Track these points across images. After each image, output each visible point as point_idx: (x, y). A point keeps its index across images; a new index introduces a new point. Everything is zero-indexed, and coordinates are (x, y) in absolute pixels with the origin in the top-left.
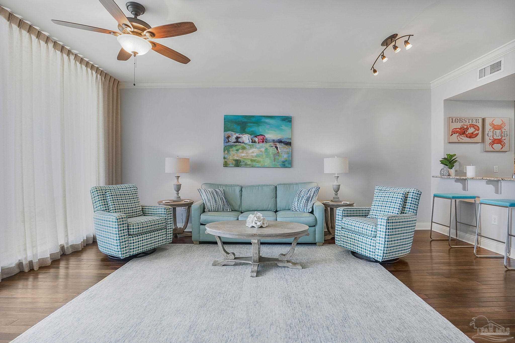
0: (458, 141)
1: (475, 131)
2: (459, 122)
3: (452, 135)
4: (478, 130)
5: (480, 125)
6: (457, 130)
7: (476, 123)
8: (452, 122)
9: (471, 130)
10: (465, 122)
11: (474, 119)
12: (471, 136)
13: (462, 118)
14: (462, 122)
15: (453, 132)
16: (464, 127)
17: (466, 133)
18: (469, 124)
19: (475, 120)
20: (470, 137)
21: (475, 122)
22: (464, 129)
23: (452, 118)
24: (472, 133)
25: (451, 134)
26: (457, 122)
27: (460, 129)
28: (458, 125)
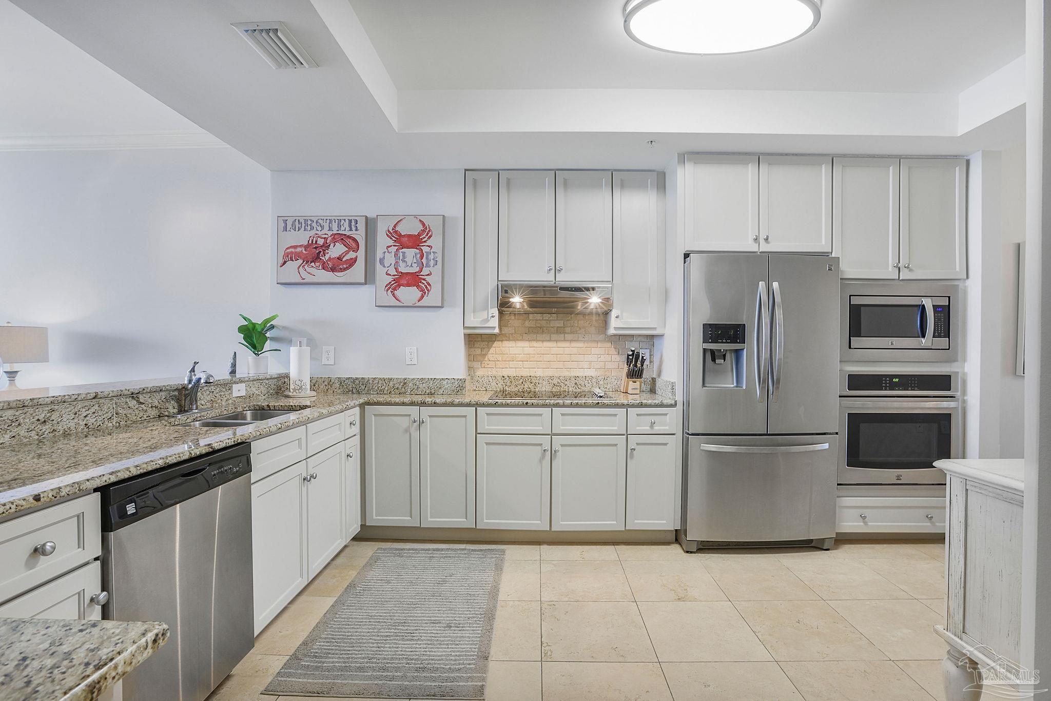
0: (299, 280)
1: (347, 252)
2: (303, 229)
3: (285, 263)
4: (356, 250)
5: (360, 236)
6: (299, 250)
7: (351, 230)
8: (285, 229)
9: (336, 250)
10: (319, 228)
11: (345, 220)
12: (337, 266)
13: (312, 218)
14: (312, 228)
15: (286, 255)
16: (316, 241)
17: (323, 258)
18: (330, 233)
19: (346, 224)
20: (333, 270)
21: (348, 228)
22: (316, 248)
23: (286, 218)
24: (339, 258)
25: (281, 261)
26: (297, 229)
27: (306, 247)
28: (302, 238)
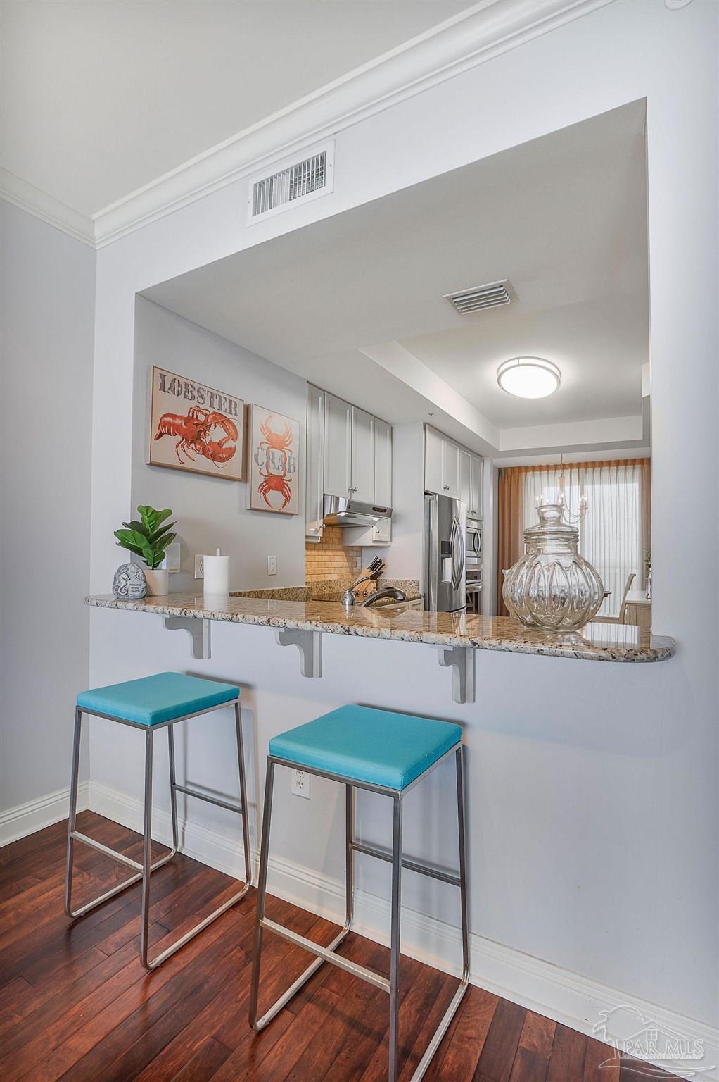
1: (227, 439)
2: (183, 393)
3: (160, 435)
4: (235, 439)
5: (239, 422)
6: (178, 421)
7: (231, 413)
8: (162, 388)
9: (216, 434)
10: (201, 401)
11: (225, 398)
12: (217, 453)
13: (194, 385)
14: (193, 398)
15: (163, 424)
16: (197, 416)
17: (204, 440)
18: (211, 410)
19: (227, 404)
20: (214, 457)
21: (228, 411)
22: (197, 424)
23: (164, 373)
24: (220, 445)
25: (156, 432)
26: (176, 393)
27: (187, 420)
28: (181, 407)
